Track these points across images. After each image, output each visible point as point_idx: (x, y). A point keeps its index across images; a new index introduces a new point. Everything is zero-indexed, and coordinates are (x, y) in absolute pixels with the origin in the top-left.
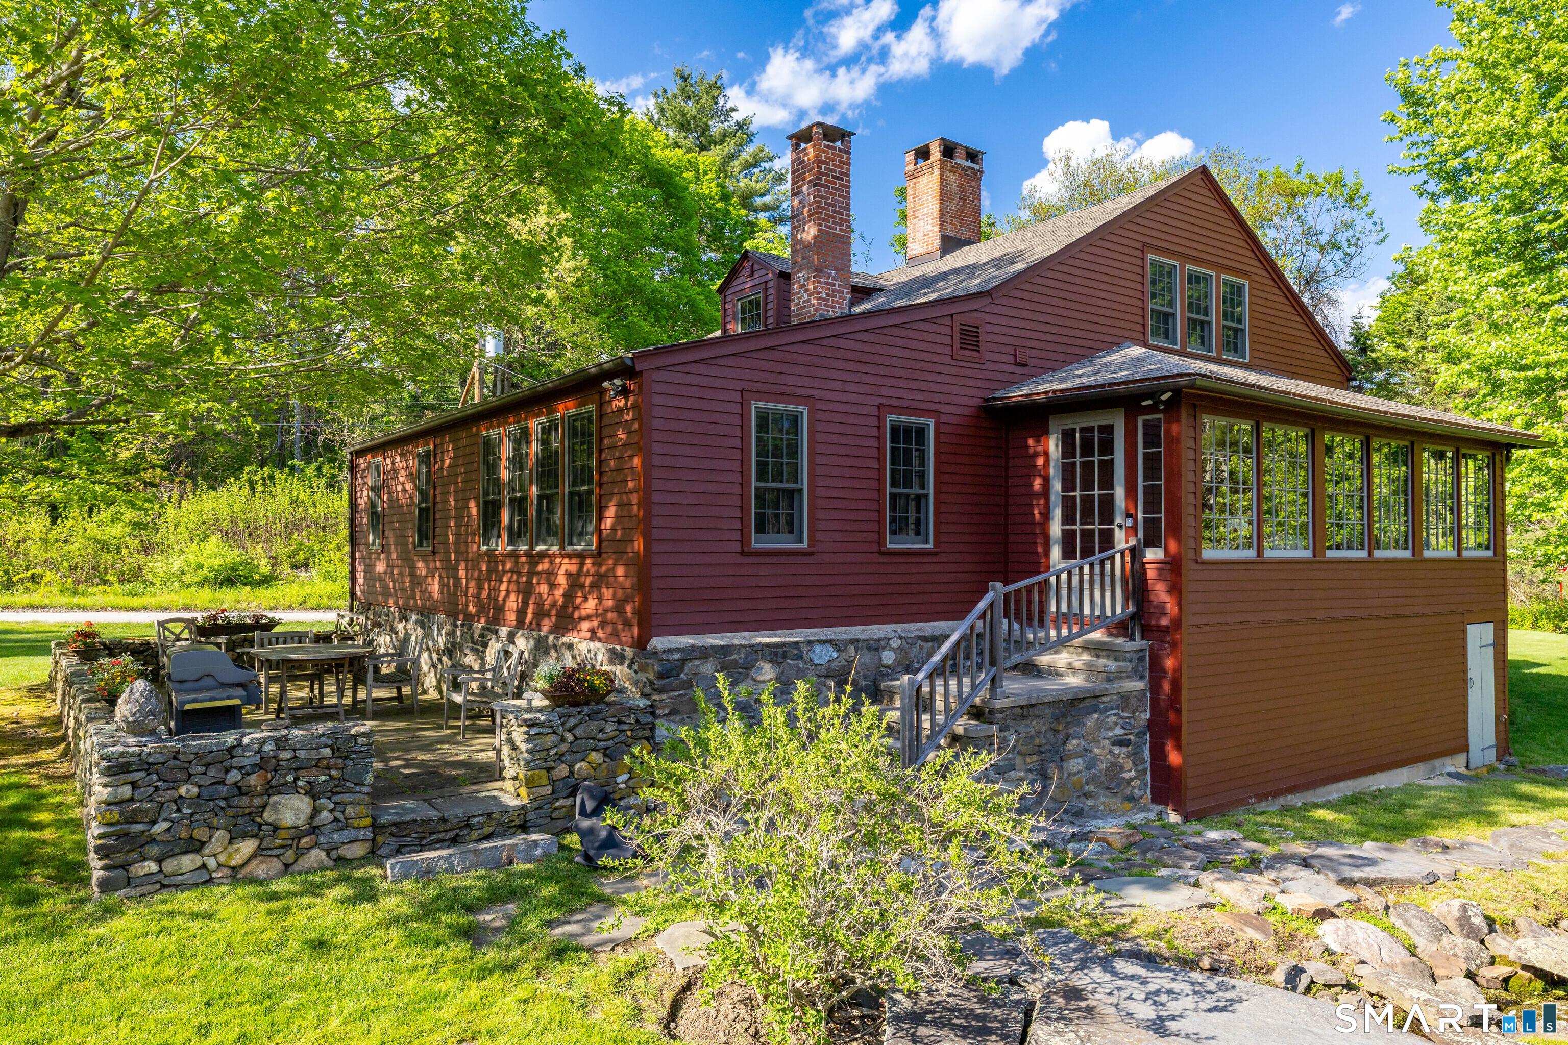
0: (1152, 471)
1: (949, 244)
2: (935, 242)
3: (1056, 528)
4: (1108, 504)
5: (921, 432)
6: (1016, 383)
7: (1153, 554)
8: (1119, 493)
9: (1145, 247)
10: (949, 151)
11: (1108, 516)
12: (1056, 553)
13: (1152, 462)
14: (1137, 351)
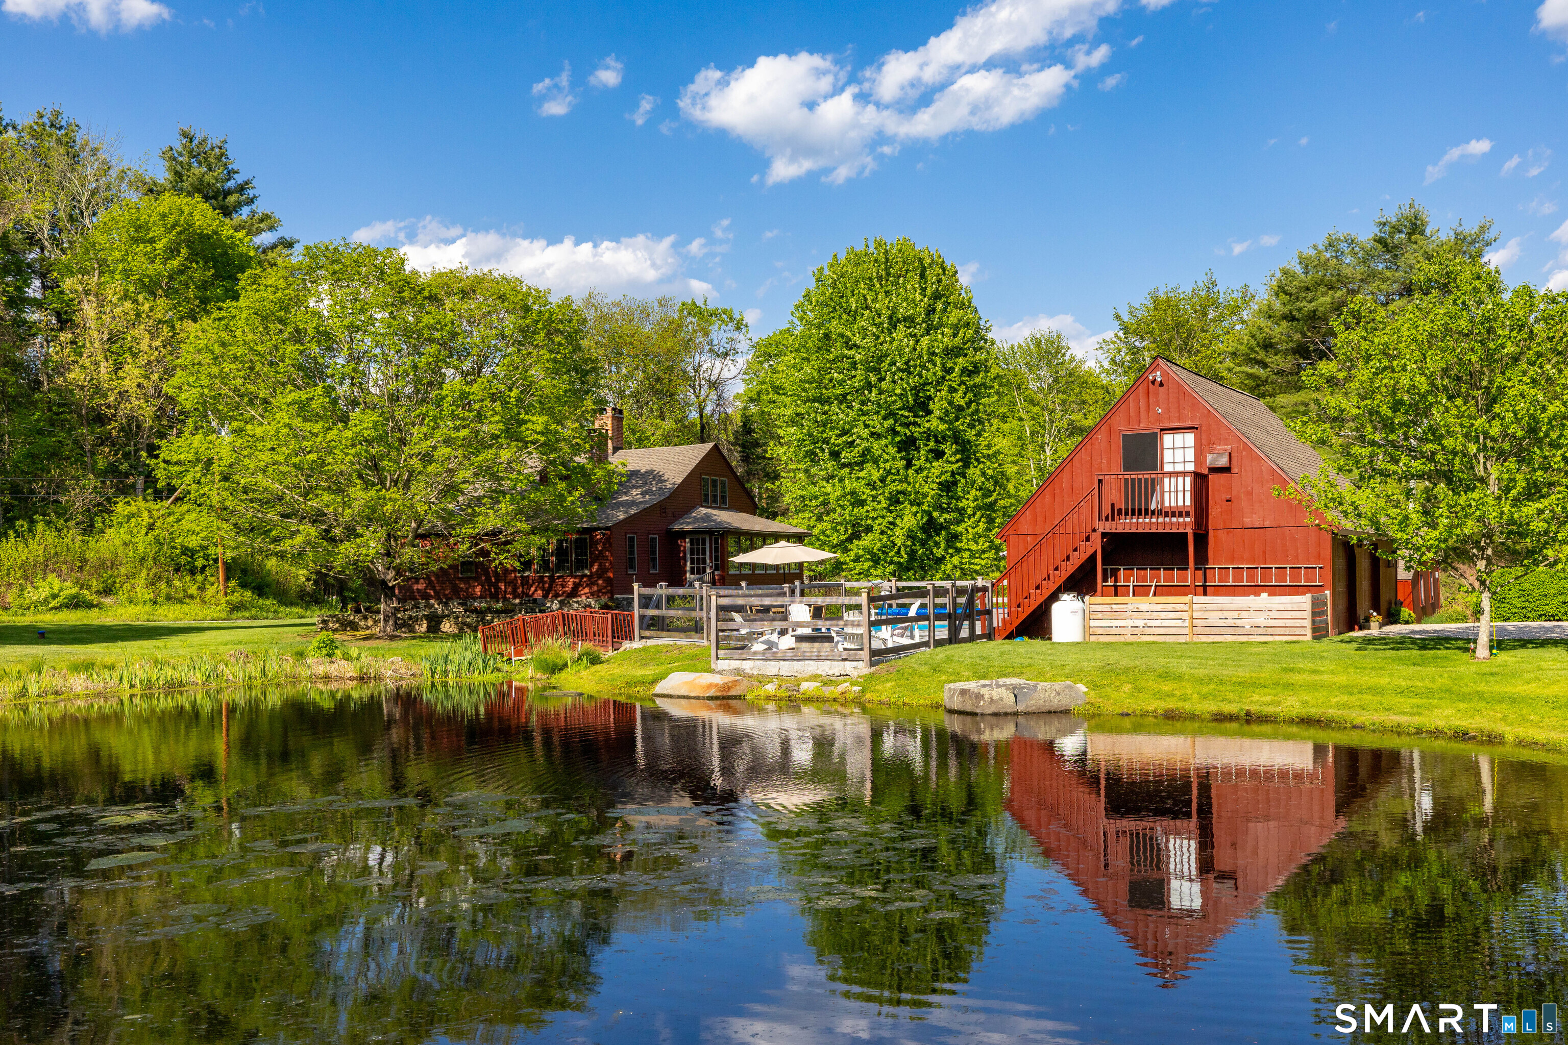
0: (716, 551)
1: (615, 449)
3: (688, 566)
4: (704, 559)
5: (655, 539)
6: (674, 524)
7: (717, 573)
8: (707, 556)
9: (701, 474)
11: (704, 563)
12: (688, 573)
13: (716, 548)
14: (703, 511)
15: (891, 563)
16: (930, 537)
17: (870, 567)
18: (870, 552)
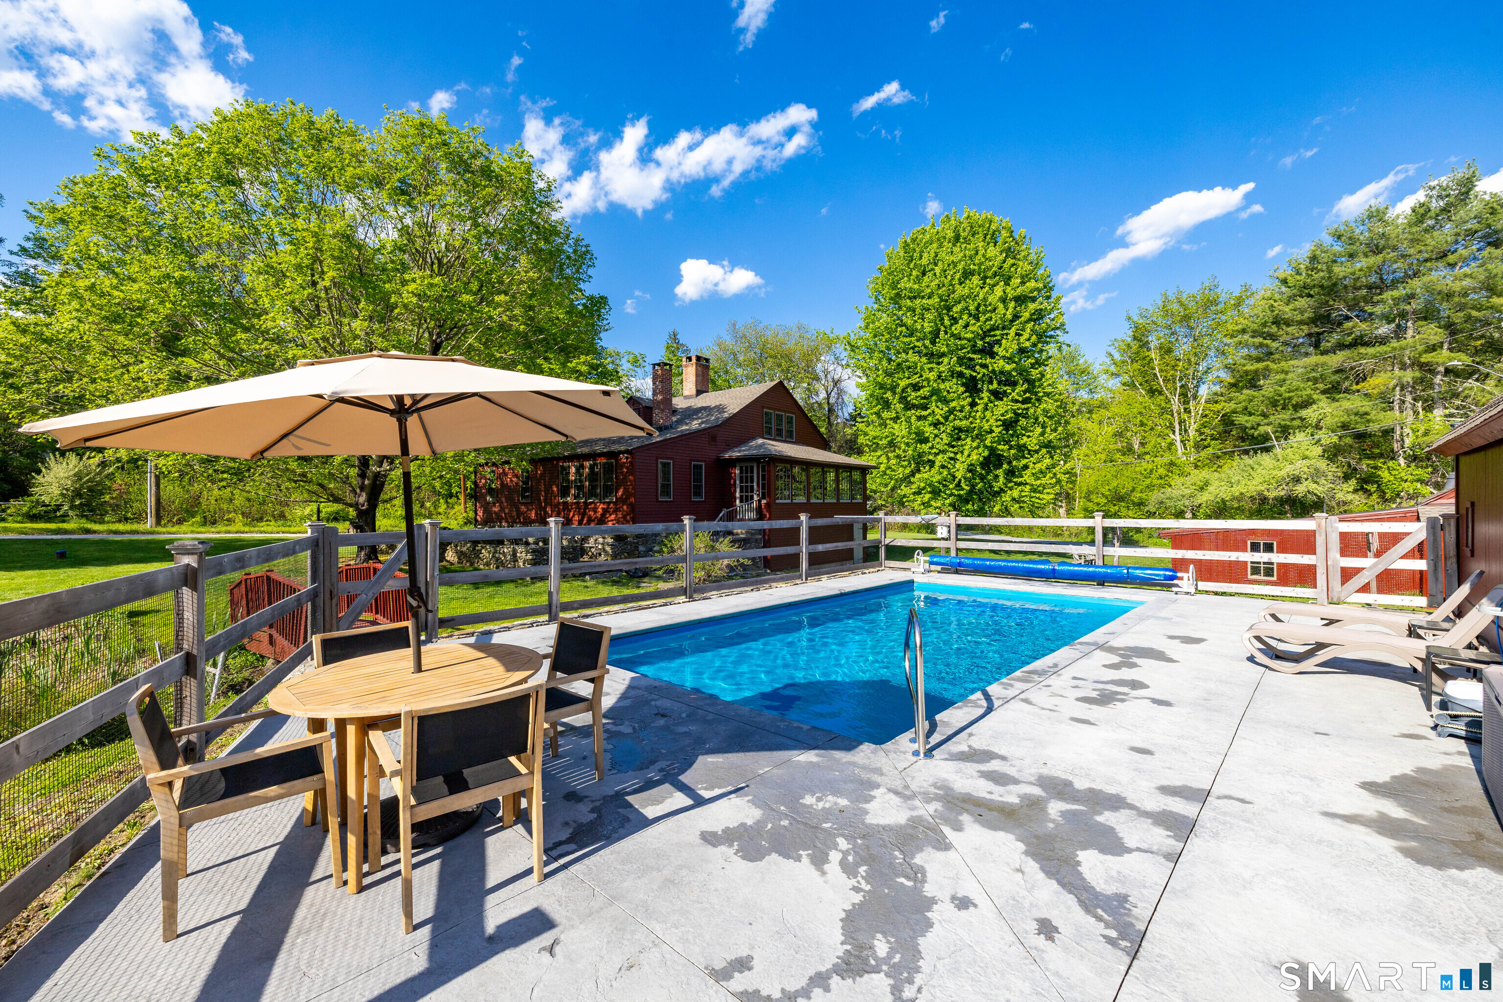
0: (763, 479)
1: (699, 392)
2: (694, 392)
3: (738, 495)
4: (752, 487)
5: (701, 466)
6: (726, 451)
7: (764, 501)
8: (755, 484)
9: (763, 407)
10: (698, 358)
11: (752, 491)
12: (738, 502)
13: (763, 476)
14: (760, 441)
15: (952, 495)
16: (989, 472)
17: (931, 499)
18: (931, 485)
